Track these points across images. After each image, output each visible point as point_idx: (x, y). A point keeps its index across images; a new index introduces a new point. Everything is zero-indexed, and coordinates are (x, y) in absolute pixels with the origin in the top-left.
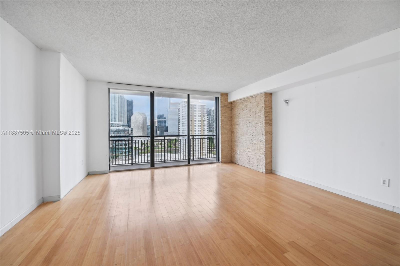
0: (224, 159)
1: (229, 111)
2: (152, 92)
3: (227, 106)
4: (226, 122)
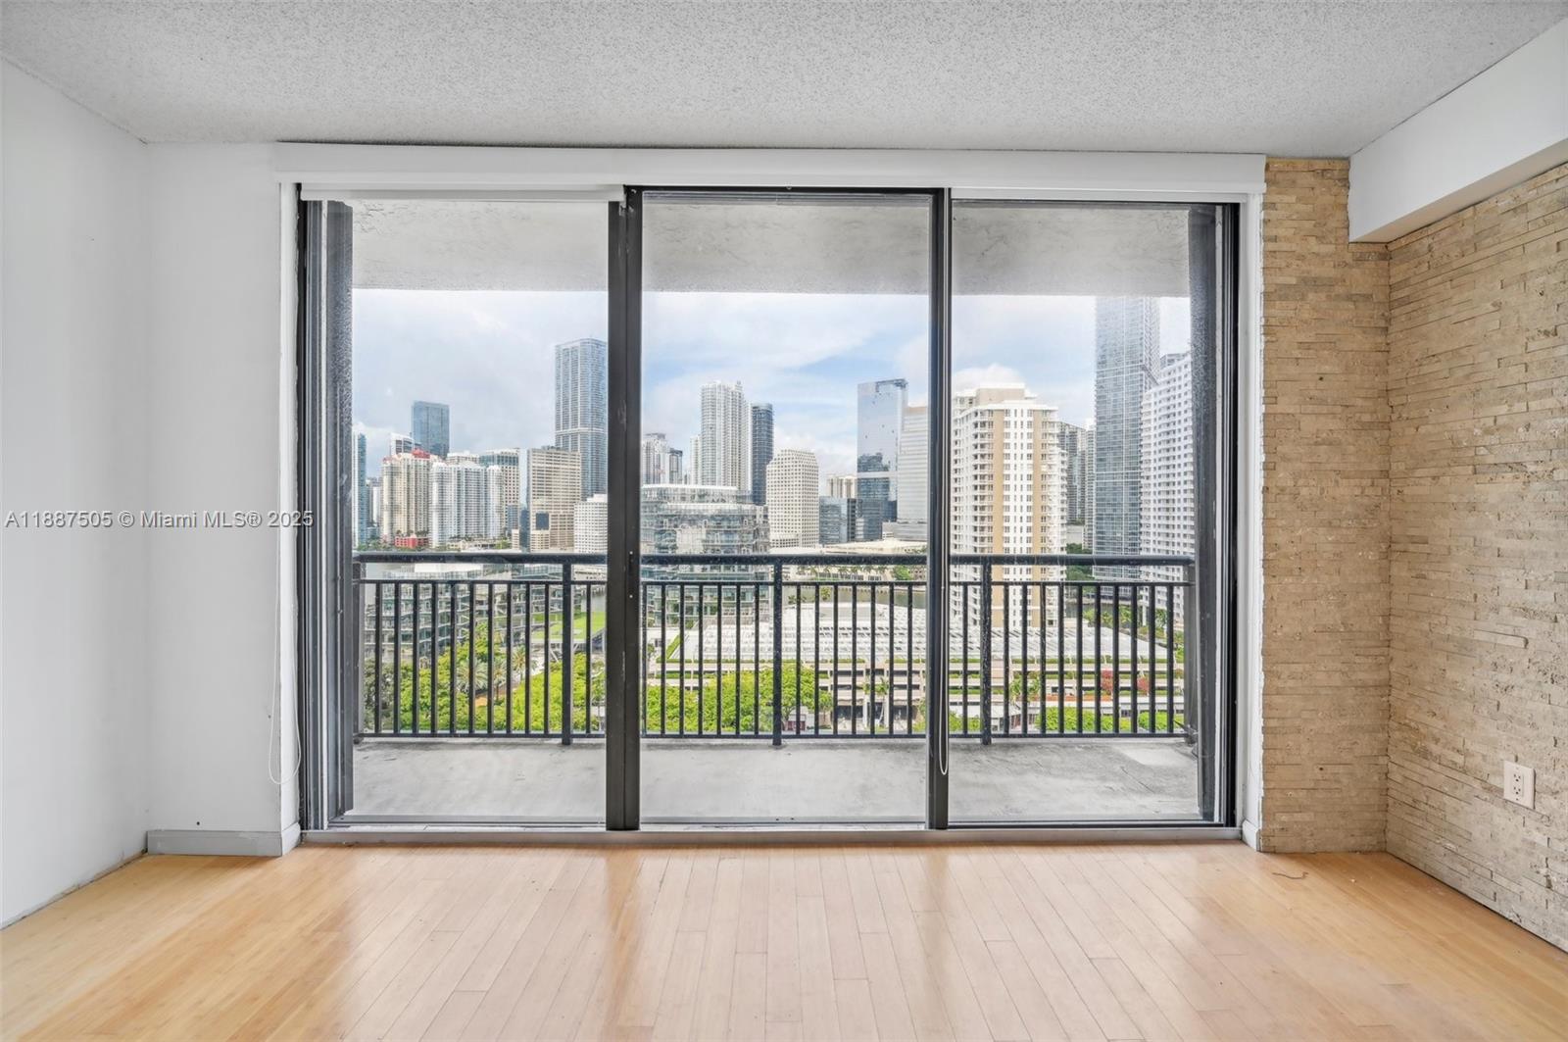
0: (1298, 817)
1: (1361, 337)
2: (620, 197)
3: (1331, 283)
4: (1324, 442)
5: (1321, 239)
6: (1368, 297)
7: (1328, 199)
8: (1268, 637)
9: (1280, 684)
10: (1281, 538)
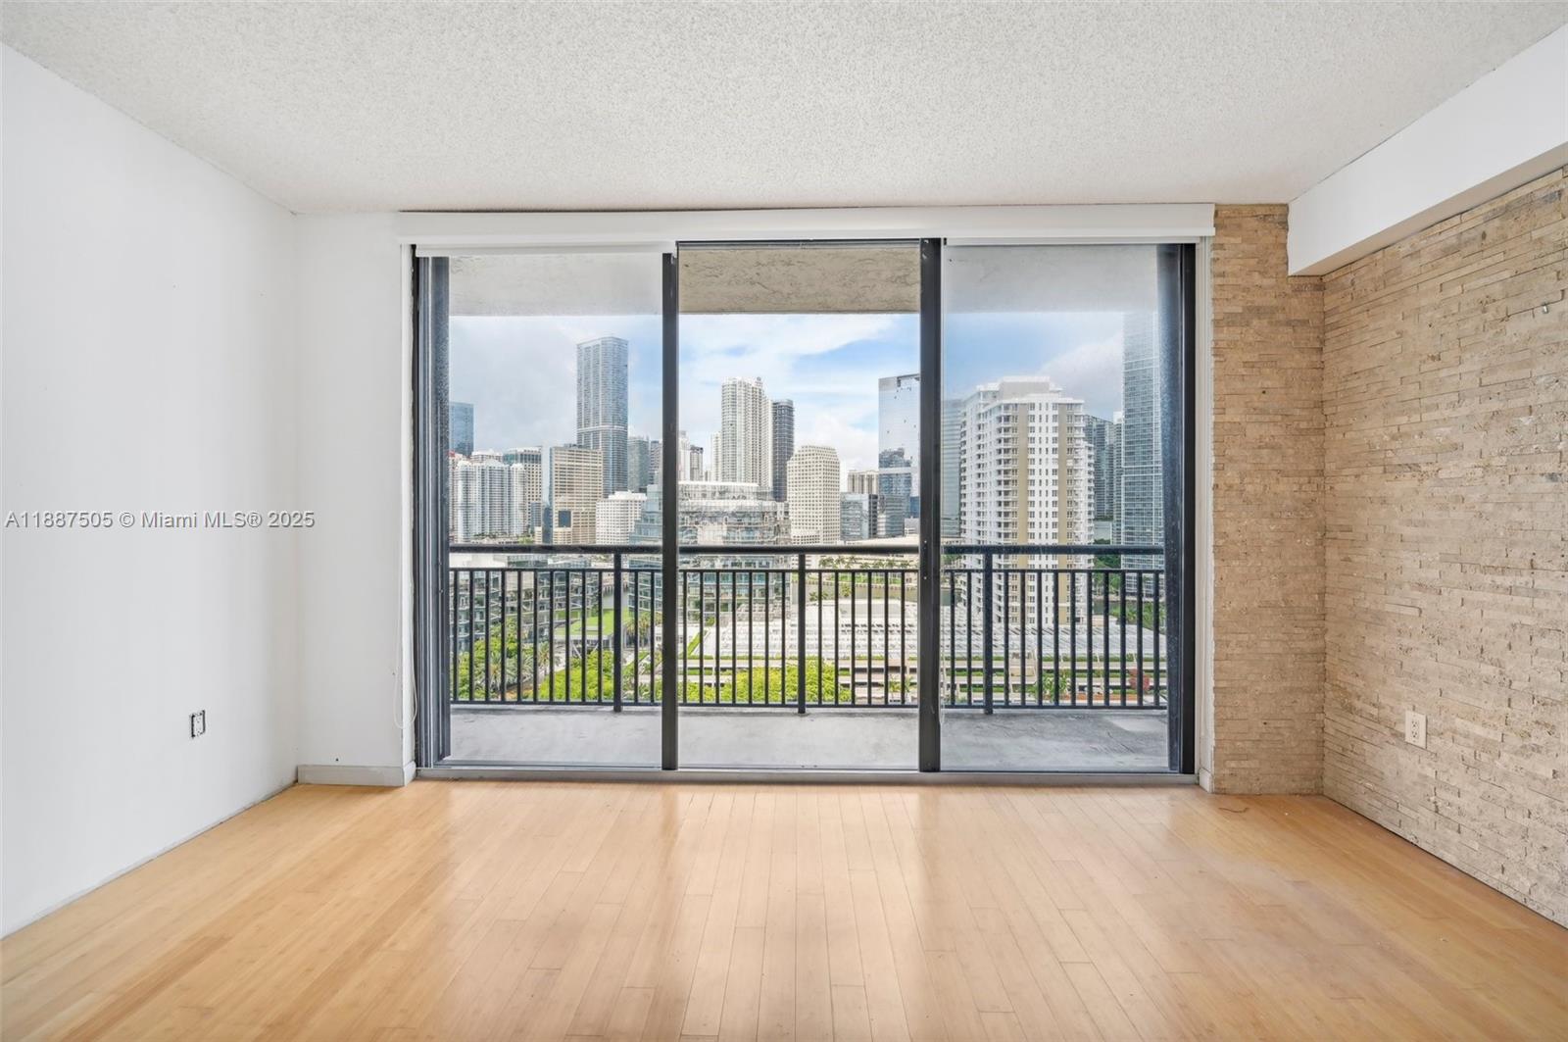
0: (1245, 764)
1: (1297, 357)
2: (672, 249)
3: (1273, 310)
4: (1267, 446)
5: (1263, 274)
6: (1305, 322)
7: (1269, 240)
8: (1218, 612)
9: (1229, 651)
10: (1230, 528)
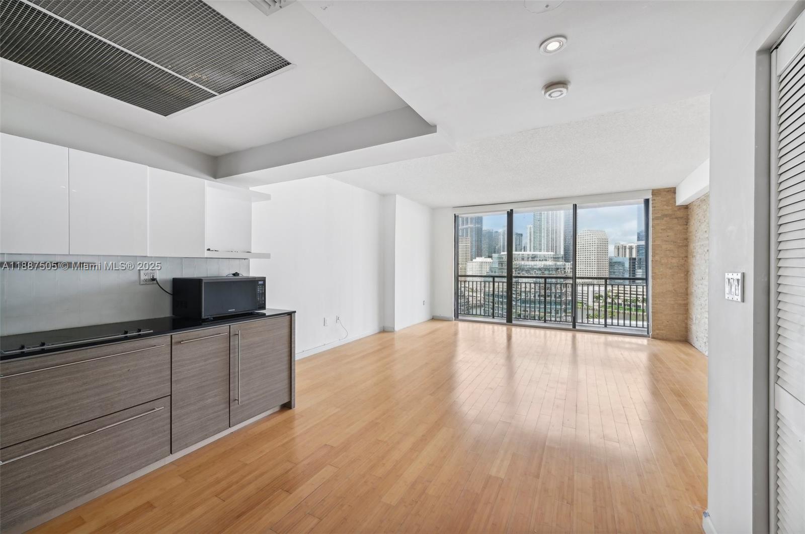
0: (662, 331)
1: (679, 227)
2: (509, 211)
3: (671, 215)
4: (668, 250)
5: (667, 206)
6: (682, 218)
7: (670, 197)
8: (653, 292)
10: (657, 271)
